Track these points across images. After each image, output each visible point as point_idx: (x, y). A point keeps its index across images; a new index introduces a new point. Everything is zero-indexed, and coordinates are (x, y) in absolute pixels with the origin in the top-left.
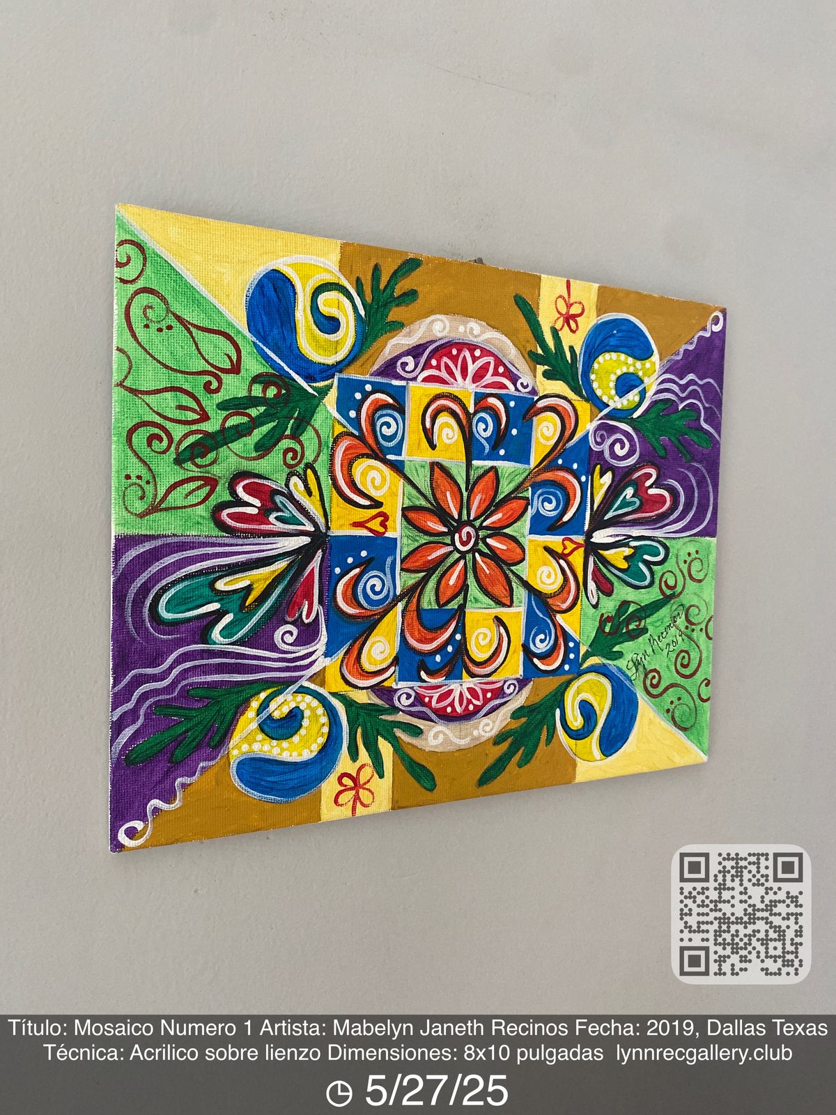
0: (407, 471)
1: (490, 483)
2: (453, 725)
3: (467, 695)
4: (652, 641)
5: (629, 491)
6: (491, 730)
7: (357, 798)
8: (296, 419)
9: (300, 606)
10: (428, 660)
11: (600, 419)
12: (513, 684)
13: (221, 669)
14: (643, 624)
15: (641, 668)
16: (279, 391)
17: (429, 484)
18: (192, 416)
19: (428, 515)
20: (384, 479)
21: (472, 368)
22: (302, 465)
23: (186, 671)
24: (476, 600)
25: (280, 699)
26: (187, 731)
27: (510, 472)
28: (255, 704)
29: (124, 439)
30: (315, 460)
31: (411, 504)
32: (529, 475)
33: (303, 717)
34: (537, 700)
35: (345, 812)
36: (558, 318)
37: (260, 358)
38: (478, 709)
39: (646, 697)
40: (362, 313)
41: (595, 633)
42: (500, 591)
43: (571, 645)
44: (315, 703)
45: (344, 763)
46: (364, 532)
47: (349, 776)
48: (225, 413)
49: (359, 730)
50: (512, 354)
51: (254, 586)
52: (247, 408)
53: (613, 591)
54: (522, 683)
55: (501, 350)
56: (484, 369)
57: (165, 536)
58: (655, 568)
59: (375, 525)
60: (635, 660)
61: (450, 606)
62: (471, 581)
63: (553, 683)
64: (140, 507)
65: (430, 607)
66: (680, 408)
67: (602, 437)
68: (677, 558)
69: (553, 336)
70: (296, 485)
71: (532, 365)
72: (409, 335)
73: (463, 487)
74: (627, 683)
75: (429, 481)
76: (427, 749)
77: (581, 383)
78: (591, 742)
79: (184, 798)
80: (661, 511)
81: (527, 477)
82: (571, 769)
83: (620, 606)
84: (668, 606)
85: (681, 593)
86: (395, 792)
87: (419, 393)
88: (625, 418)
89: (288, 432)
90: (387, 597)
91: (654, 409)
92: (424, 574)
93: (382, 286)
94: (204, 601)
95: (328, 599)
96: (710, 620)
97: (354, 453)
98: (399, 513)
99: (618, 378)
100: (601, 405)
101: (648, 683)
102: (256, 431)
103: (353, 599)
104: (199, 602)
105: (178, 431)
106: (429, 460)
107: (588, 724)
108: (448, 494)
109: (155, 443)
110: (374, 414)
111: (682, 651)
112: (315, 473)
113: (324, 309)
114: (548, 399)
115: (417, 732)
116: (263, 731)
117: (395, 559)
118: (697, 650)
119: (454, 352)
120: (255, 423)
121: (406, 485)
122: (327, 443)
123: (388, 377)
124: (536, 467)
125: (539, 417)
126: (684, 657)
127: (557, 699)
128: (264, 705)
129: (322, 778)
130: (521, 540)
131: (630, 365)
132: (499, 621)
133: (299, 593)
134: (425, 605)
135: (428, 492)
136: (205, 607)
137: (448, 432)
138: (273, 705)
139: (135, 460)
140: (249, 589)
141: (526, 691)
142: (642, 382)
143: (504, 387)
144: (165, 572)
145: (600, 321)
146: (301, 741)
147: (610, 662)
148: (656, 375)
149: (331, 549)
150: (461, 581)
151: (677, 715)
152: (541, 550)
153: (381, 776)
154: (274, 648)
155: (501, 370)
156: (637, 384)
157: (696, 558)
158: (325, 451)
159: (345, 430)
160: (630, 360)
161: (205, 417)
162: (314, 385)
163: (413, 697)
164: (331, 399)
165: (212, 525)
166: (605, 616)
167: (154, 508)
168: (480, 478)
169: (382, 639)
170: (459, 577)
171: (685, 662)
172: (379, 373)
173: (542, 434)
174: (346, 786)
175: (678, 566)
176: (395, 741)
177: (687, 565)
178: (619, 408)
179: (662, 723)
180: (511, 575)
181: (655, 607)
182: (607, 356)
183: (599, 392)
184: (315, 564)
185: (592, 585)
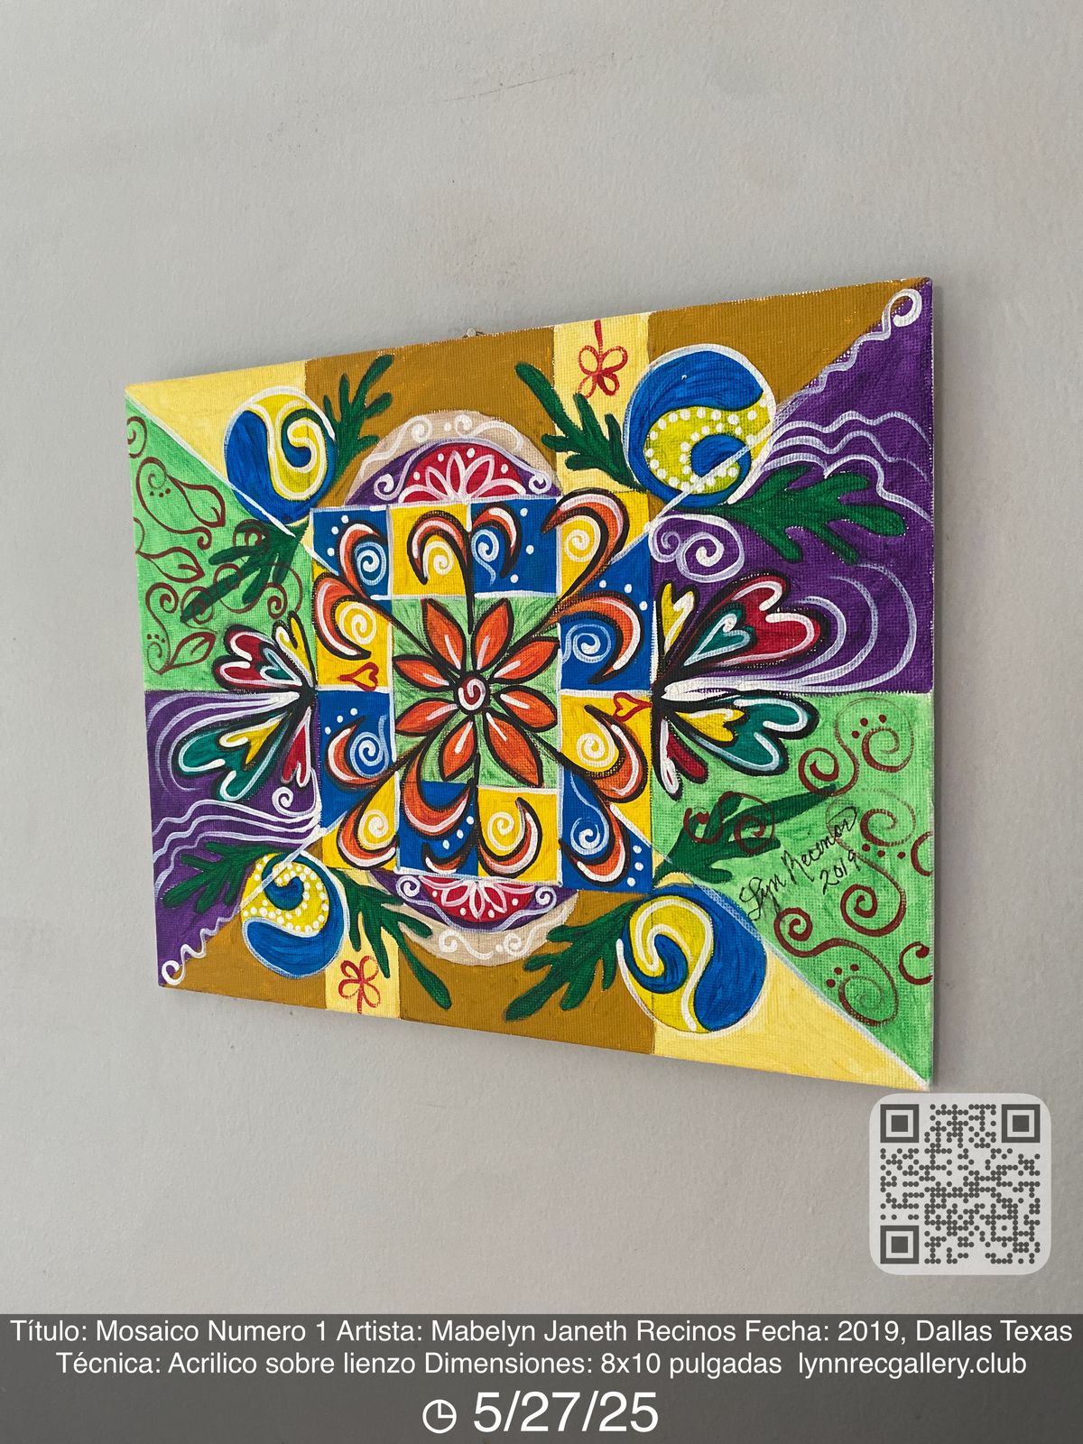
0: (395, 612)
1: (501, 623)
2: (467, 931)
3: (485, 897)
4: (789, 862)
5: (729, 621)
6: (520, 949)
7: (362, 994)
8: (276, 565)
9: (294, 766)
10: (434, 845)
11: (666, 514)
12: (547, 892)
13: (230, 826)
14: (768, 832)
15: (768, 903)
16: (260, 537)
17: (422, 627)
18: (191, 574)
19: (423, 666)
20: (370, 623)
21: (465, 474)
22: (286, 615)
23: (201, 824)
24: (492, 775)
25: (281, 866)
26: (206, 883)
27: (527, 604)
28: (260, 867)
29: (144, 601)
30: (298, 608)
31: (403, 652)
32: (556, 606)
33: (303, 890)
34: (587, 920)
35: (349, 1006)
36: (587, 378)
37: (240, 506)
38: (500, 919)
39: (783, 953)
40: (332, 435)
41: (677, 836)
42: (523, 763)
43: (637, 849)
44: (314, 876)
45: (345, 950)
46: (352, 687)
47: (352, 966)
48: (216, 567)
49: (360, 916)
50: (517, 444)
51: (252, 744)
52: (234, 559)
53: (706, 776)
54: (562, 894)
55: (503, 443)
56: (481, 472)
57: (179, 692)
58: (787, 743)
59: (364, 678)
60: (755, 889)
61: (457, 781)
62: (483, 748)
63: (612, 901)
64: (159, 664)
65: (432, 780)
66: (826, 475)
67: (672, 540)
68: (836, 727)
69: (579, 408)
70: (281, 636)
71: (548, 454)
72: (384, 448)
73: (465, 628)
74: (742, 922)
75: (422, 624)
76: (439, 956)
77: (629, 465)
78: (679, 1002)
79: (207, 949)
80: (794, 649)
81: (553, 609)
82: (645, 1033)
83: (722, 800)
84: (822, 807)
85: (849, 787)
86: (403, 997)
87: (401, 516)
88: (712, 507)
89: (270, 580)
90: (382, 763)
91: (771, 483)
92: (422, 738)
93: (351, 399)
94: (213, 757)
95: (320, 762)
96: (921, 840)
97: (335, 597)
98: (390, 664)
99: (695, 447)
100: (665, 493)
101: (785, 929)
102: (242, 582)
103: (346, 764)
104: (207, 758)
105: (181, 589)
106: (420, 597)
107: (672, 973)
108: (446, 637)
109: (166, 602)
110: (353, 548)
111: (857, 887)
112: (298, 621)
113: (295, 441)
114: (576, 498)
115: (425, 932)
116: (268, 897)
117: (388, 719)
118: (893, 889)
119: (441, 458)
120: (242, 573)
121: (395, 629)
122: (307, 587)
123: (365, 504)
124: (567, 594)
125: (565, 524)
126: (861, 898)
127: (619, 925)
128: (267, 871)
129: (325, 961)
130: (550, 696)
131: (718, 422)
132: (524, 805)
133: (292, 753)
134: (427, 777)
135: (422, 638)
136: (212, 763)
137: (441, 559)
138: (275, 871)
139: (152, 618)
140: (247, 746)
141: (568, 906)
142: (742, 444)
143: (512, 491)
144: (181, 726)
145: (656, 368)
146: (303, 914)
147: (708, 885)
148: (770, 428)
149: (320, 706)
150: (470, 750)
151: (850, 992)
152: (581, 712)
153: (387, 975)
154: (273, 811)
155: (504, 469)
156: (734, 450)
157: (880, 729)
158: (306, 597)
159: (324, 571)
160: (716, 414)
161: (200, 574)
162: (291, 525)
163: (418, 888)
164: (308, 539)
165: (213, 680)
166: (695, 813)
167: (169, 666)
168: (486, 615)
169: (379, 813)
170: (466, 744)
171: (867, 905)
172: (354, 501)
173: (573, 549)
174: (350, 976)
175: (840, 742)
176: (400, 937)
177: (860, 740)
178: (700, 491)
179: (819, 1001)
180: (537, 744)
181: (792, 807)
182: (673, 416)
183: (661, 475)
184: (305, 722)
185: (667, 765)
